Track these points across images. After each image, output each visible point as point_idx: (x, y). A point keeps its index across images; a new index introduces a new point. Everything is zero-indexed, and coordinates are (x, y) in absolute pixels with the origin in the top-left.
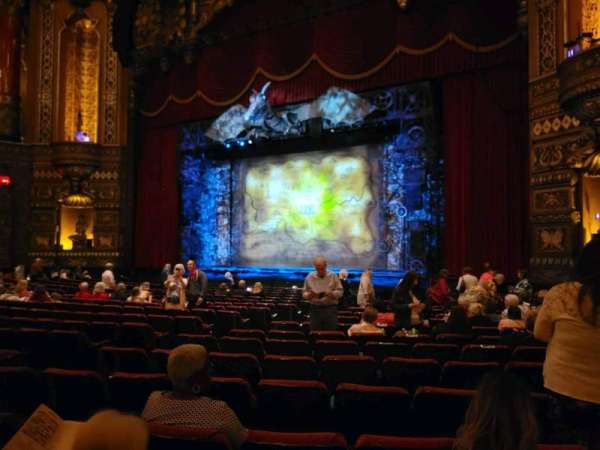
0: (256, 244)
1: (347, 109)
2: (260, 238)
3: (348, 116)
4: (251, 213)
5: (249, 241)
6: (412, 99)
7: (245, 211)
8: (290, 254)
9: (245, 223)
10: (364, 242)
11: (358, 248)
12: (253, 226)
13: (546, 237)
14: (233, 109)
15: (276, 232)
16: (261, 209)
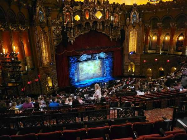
0: (82, 77)
1: (104, 56)
2: (83, 75)
3: (104, 57)
4: (80, 71)
5: (80, 76)
6: (112, 54)
7: (79, 71)
8: (88, 77)
9: (79, 73)
10: (100, 73)
11: (99, 74)
12: (81, 73)
13: (126, 71)
14: (84, 55)
15: (85, 74)
16: (82, 70)
